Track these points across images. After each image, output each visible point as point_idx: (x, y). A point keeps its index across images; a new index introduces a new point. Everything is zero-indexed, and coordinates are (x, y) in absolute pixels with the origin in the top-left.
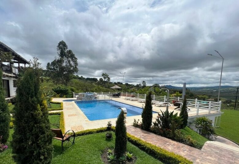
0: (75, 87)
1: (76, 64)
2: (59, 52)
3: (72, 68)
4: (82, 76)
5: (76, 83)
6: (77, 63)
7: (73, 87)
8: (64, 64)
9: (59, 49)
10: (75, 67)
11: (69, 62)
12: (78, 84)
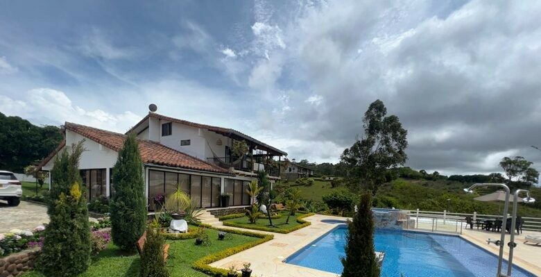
0: (397, 198)
1: (403, 143)
2: (367, 124)
3: (391, 155)
4: (436, 173)
5: (402, 188)
6: (404, 141)
7: (392, 196)
8: (374, 148)
9: (367, 118)
10: (400, 152)
11: (386, 141)
12: (408, 191)
